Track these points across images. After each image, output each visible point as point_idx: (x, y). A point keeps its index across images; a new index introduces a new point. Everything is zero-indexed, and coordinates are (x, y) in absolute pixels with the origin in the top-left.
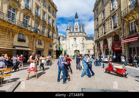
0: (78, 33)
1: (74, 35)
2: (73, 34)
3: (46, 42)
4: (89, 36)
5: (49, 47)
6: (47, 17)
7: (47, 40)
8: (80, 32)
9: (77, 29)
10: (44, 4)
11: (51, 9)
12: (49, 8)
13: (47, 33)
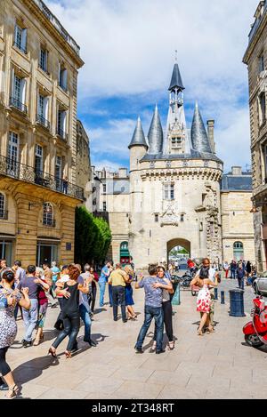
0: (182, 158)
1: (165, 171)
2: (158, 164)
3: (26, 206)
4: (237, 173)
5: (40, 225)
6: (34, 93)
7: (29, 196)
8: (195, 155)
9: (177, 140)
10: (19, 37)
11: (55, 55)
12: (44, 51)
13: (31, 163)
